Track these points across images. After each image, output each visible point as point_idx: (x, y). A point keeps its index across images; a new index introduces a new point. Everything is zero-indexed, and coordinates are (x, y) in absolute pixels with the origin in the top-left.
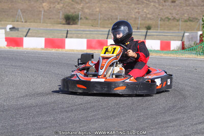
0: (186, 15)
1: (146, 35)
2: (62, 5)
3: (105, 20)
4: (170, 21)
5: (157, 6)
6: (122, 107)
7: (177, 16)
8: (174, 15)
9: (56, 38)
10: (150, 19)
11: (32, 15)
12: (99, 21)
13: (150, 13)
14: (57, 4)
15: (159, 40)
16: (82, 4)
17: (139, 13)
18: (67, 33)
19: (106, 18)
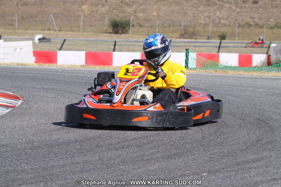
0: (272, 20)
1: (219, 47)
2: (107, 8)
3: (165, 27)
4: (251, 28)
5: (234, 8)
6: (190, 143)
7: (260, 21)
8: (256, 20)
9: (100, 51)
10: (224, 25)
11: (69, 21)
12: (157, 29)
13: (225, 17)
14: (100, 6)
15: (237, 52)
16: (134, 7)
17: (210, 18)
18: (115, 45)
19: (166, 25)
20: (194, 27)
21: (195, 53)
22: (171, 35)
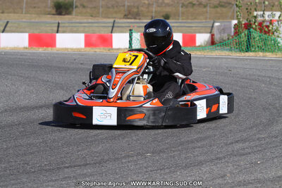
3: (109, 8)
4: (195, 8)
7: (203, 1)
10: (168, 5)
11: (11, 3)
12: (101, 10)
15: (180, 32)
18: (58, 26)
19: (110, 6)
20: (138, 8)
21: (139, 34)
22: (114, 15)
